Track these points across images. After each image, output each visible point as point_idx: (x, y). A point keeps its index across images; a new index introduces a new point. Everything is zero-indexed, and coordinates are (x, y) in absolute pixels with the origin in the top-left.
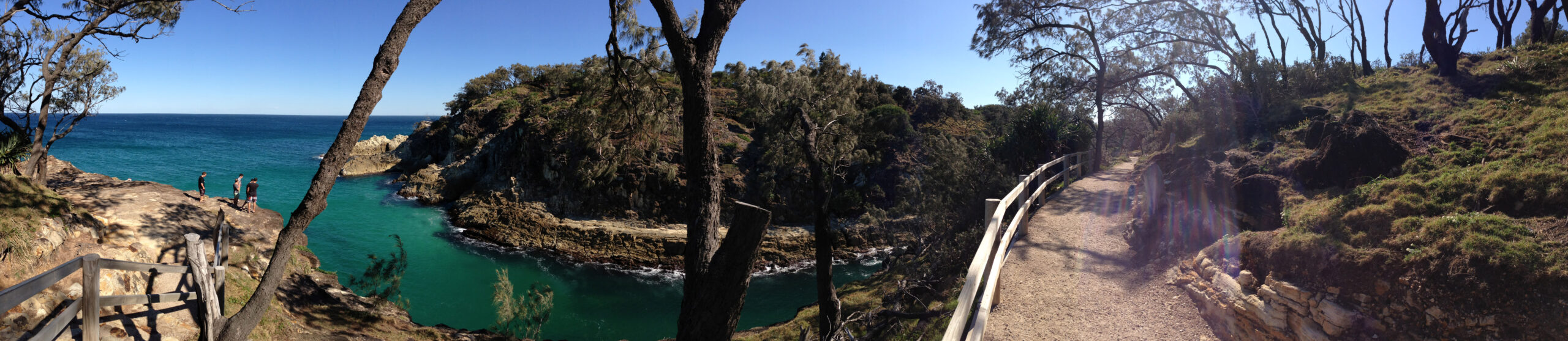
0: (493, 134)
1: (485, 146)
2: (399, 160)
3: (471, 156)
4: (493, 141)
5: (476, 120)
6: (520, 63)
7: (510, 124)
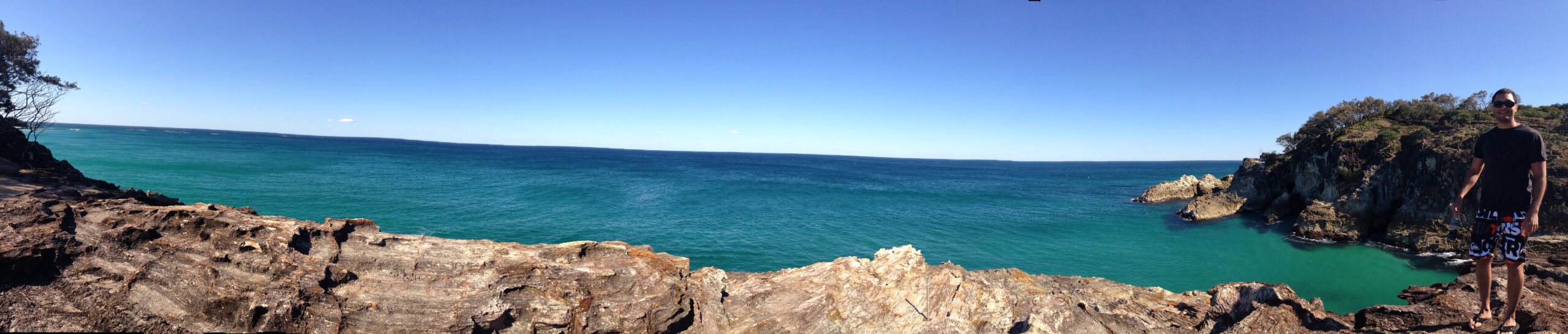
0: (1377, 165)
1: (1371, 178)
2: (1245, 199)
3: (1362, 189)
4: (1378, 172)
5: (1355, 151)
6: (1372, 96)
7: (1394, 156)
